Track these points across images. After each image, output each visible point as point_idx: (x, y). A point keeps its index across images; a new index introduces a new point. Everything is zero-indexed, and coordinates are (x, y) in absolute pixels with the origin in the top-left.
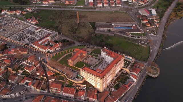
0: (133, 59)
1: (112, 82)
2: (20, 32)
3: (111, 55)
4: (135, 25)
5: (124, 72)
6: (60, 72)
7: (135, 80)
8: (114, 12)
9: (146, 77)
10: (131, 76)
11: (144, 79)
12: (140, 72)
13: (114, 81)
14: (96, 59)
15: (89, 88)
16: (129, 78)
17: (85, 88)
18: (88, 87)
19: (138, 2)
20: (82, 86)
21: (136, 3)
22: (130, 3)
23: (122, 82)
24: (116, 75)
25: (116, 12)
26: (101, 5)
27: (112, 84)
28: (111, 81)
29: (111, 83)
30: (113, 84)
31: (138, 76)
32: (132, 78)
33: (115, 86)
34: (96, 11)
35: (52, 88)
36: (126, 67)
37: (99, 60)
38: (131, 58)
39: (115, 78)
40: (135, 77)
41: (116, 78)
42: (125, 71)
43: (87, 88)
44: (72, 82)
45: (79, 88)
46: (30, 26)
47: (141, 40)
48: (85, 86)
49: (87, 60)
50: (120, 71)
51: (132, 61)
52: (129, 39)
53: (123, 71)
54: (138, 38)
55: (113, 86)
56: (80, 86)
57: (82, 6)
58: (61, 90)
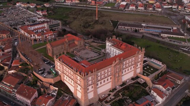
0: (163, 66)
1: (111, 93)
2: (20, 20)
3: (121, 46)
4: (176, 28)
5: (140, 82)
6: (30, 61)
7: (160, 100)
8: (149, 15)
9: (184, 100)
10: (152, 91)
11: (180, 103)
12: (173, 88)
13: (115, 92)
14: (96, 53)
15: (62, 94)
16: (149, 94)
17: (56, 92)
18: (63, 92)
19: (186, 9)
20: (52, 88)
21: (184, 9)
22: (174, 10)
23: (131, 97)
24: (124, 84)
25: (151, 15)
26: (134, 8)
27: (109, 97)
28: (110, 91)
29: (109, 95)
30: (113, 97)
31: (167, 93)
32: (155, 94)
33: (116, 102)
34: (126, 12)
35: (5, 83)
36: (148, 75)
37: (100, 54)
38: (160, 64)
39: (119, 88)
40: (161, 94)
41: (121, 88)
42: (142, 80)
43: (59, 94)
44: (36, 79)
45: (44, 91)
46: (35, 16)
47: (184, 47)
48: (57, 89)
49: (80, 52)
50: (133, 79)
51: (160, 67)
52: (164, 43)
53: (139, 80)
54: (178, 44)
55: (110, 101)
56: (47, 88)
57: (109, 8)
58: (14, 88)
